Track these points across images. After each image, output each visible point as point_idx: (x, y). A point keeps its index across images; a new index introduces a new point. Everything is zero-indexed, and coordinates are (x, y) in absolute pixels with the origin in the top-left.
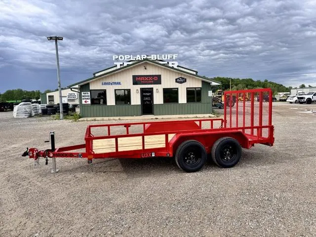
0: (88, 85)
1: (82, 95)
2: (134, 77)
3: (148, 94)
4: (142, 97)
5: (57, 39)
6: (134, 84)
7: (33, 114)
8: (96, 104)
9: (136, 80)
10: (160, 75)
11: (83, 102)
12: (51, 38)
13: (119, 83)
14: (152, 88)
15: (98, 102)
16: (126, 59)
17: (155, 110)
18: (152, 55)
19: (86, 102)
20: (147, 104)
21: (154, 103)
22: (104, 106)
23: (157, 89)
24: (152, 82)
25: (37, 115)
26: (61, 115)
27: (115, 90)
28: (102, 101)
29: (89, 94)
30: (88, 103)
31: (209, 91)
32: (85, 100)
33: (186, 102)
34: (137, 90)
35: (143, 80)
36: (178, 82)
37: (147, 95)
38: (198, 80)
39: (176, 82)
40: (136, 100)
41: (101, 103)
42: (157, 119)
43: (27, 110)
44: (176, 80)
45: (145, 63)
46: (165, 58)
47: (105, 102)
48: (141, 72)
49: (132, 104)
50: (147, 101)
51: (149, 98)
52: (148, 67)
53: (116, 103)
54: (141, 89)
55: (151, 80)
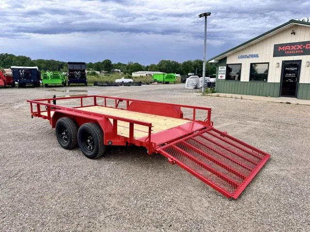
1: (219, 69)
2: (276, 47)
3: (292, 69)
4: (284, 72)
6: (274, 56)
7: (199, 86)
8: (231, 79)
11: (219, 78)
13: (257, 56)
14: (301, 61)
17: (300, 92)
19: (221, 77)
20: (289, 82)
21: (301, 82)
22: (237, 82)
23: (308, 62)
26: (203, 88)
27: (251, 64)
29: (225, 69)
30: (223, 78)
32: (221, 75)
34: (278, 63)
35: (287, 50)
40: (275, 77)
41: (236, 78)
42: (289, 103)
43: (194, 82)
48: (287, 39)
49: (269, 81)
50: (290, 78)
51: (294, 75)
52: (298, 32)
53: (250, 79)
54: (284, 63)
55: (299, 49)
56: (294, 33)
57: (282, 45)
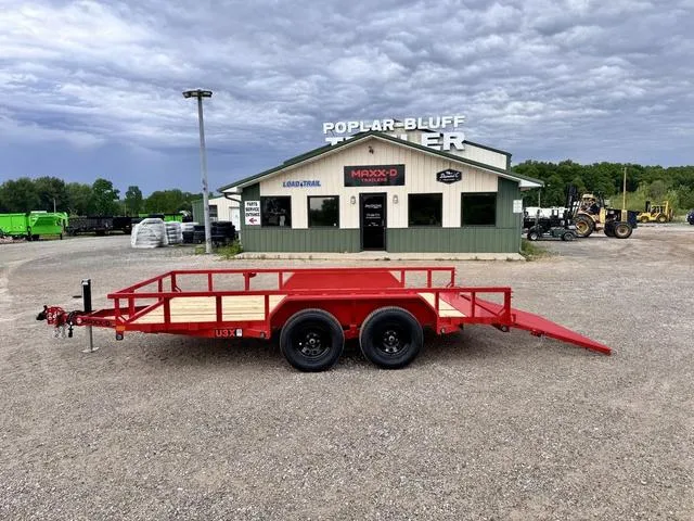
0: (256, 186)
1: (246, 206)
2: (348, 170)
3: (376, 207)
4: (364, 212)
5: (200, 95)
6: (346, 185)
7: (166, 241)
8: (273, 225)
9: (352, 177)
10: (403, 166)
11: (247, 222)
12: (189, 94)
13: (317, 184)
14: (385, 194)
15: (275, 222)
16: (350, 130)
17: (389, 241)
18: (407, 120)
19: (251, 220)
20: (373, 227)
21: (389, 226)
22: (286, 230)
23: (396, 196)
24: (386, 180)
25: (176, 244)
26: (208, 246)
27: (309, 197)
28: (283, 218)
29: (259, 206)
30: (255, 223)
31: (515, 202)
32: (250, 218)
33: (459, 225)
34: (353, 197)
35: (365, 177)
36: (442, 180)
37: (373, 208)
38: (491, 174)
39: (438, 179)
40: (350, 218)
41: (282, 223)
42: (388, 260)
43: (156, 233)
44: (439, 175)
45: (371, 139)
46: (434, 123)
47: (288, 222)
48: (362, 159)
49: (342, 226)
50: (373, 220)
51: (377, 216)
52: (377, 149)
53: (310, 224)
54: (362, 196)
55: (382, 177)
56: (372, 151)
57: (357, 168)
